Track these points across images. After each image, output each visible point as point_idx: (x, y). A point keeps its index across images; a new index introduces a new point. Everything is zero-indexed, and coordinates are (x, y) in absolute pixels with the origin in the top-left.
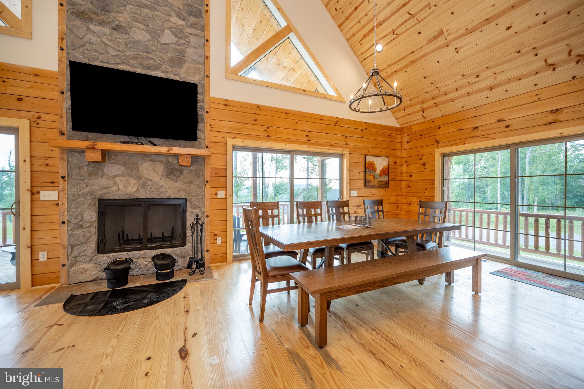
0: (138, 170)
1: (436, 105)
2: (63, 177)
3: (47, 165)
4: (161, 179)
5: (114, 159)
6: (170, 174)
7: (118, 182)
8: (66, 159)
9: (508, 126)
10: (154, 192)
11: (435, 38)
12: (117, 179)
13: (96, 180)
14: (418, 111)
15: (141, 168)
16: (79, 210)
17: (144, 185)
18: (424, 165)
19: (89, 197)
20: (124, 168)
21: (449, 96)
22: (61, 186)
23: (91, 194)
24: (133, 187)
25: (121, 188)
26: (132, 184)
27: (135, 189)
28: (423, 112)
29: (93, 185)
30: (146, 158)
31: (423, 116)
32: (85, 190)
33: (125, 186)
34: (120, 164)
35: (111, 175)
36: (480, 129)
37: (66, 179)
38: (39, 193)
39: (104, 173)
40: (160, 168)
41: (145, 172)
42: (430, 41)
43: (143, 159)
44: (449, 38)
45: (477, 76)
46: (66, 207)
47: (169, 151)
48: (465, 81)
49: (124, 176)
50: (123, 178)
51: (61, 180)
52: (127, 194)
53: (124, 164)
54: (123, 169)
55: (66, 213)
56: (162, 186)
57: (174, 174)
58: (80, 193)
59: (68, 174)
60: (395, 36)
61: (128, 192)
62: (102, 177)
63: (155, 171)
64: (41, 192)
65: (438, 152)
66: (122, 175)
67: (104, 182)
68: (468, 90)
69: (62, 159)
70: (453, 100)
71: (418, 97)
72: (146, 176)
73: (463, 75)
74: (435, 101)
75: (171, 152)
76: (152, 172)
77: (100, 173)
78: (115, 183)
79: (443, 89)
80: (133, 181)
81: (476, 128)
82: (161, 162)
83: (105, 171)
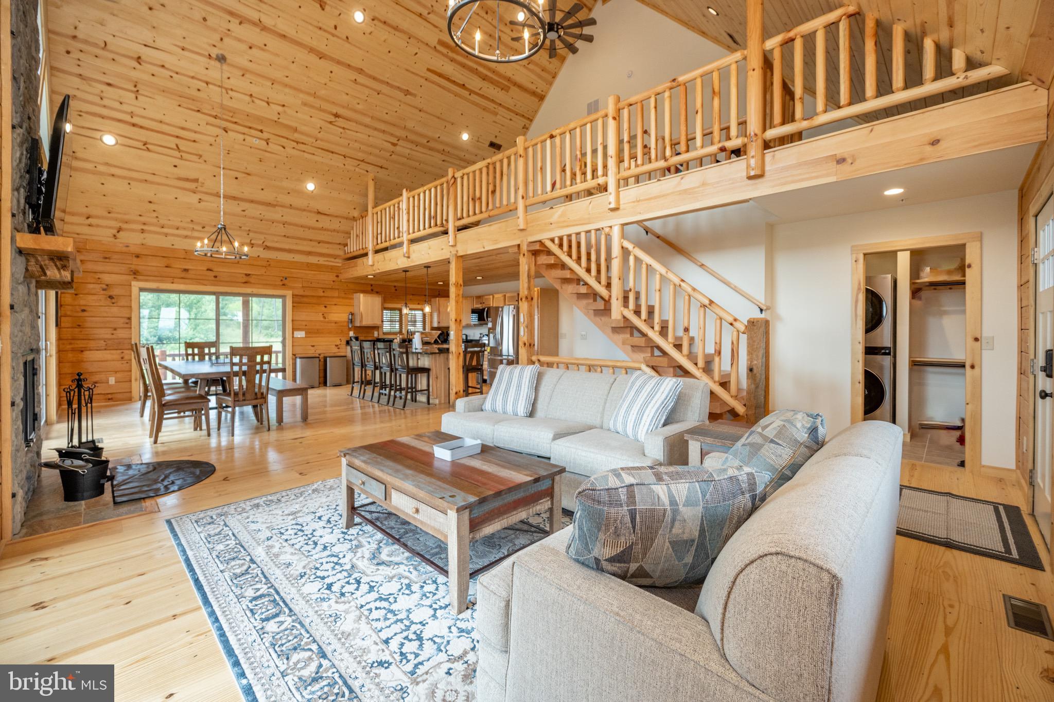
1: (143, 231)
9: (216, 277)
11: (187, 180)
14: (110, 228)
18: (111, 297)
21: (165, 230)
28: (118, 232)
31: (115, 236)
36: (190, 272)
42: (180, 179)
44: (200, 189)
45: (204, 227)
48: (191, 226)
60: (144, 148)
65: (136, 285)
68: (189, 233)
70: (166, 235)
71: (125, 214)
73: (192, 221)
74: (145, 227)
79: (162, 222)
81: (186, 270)
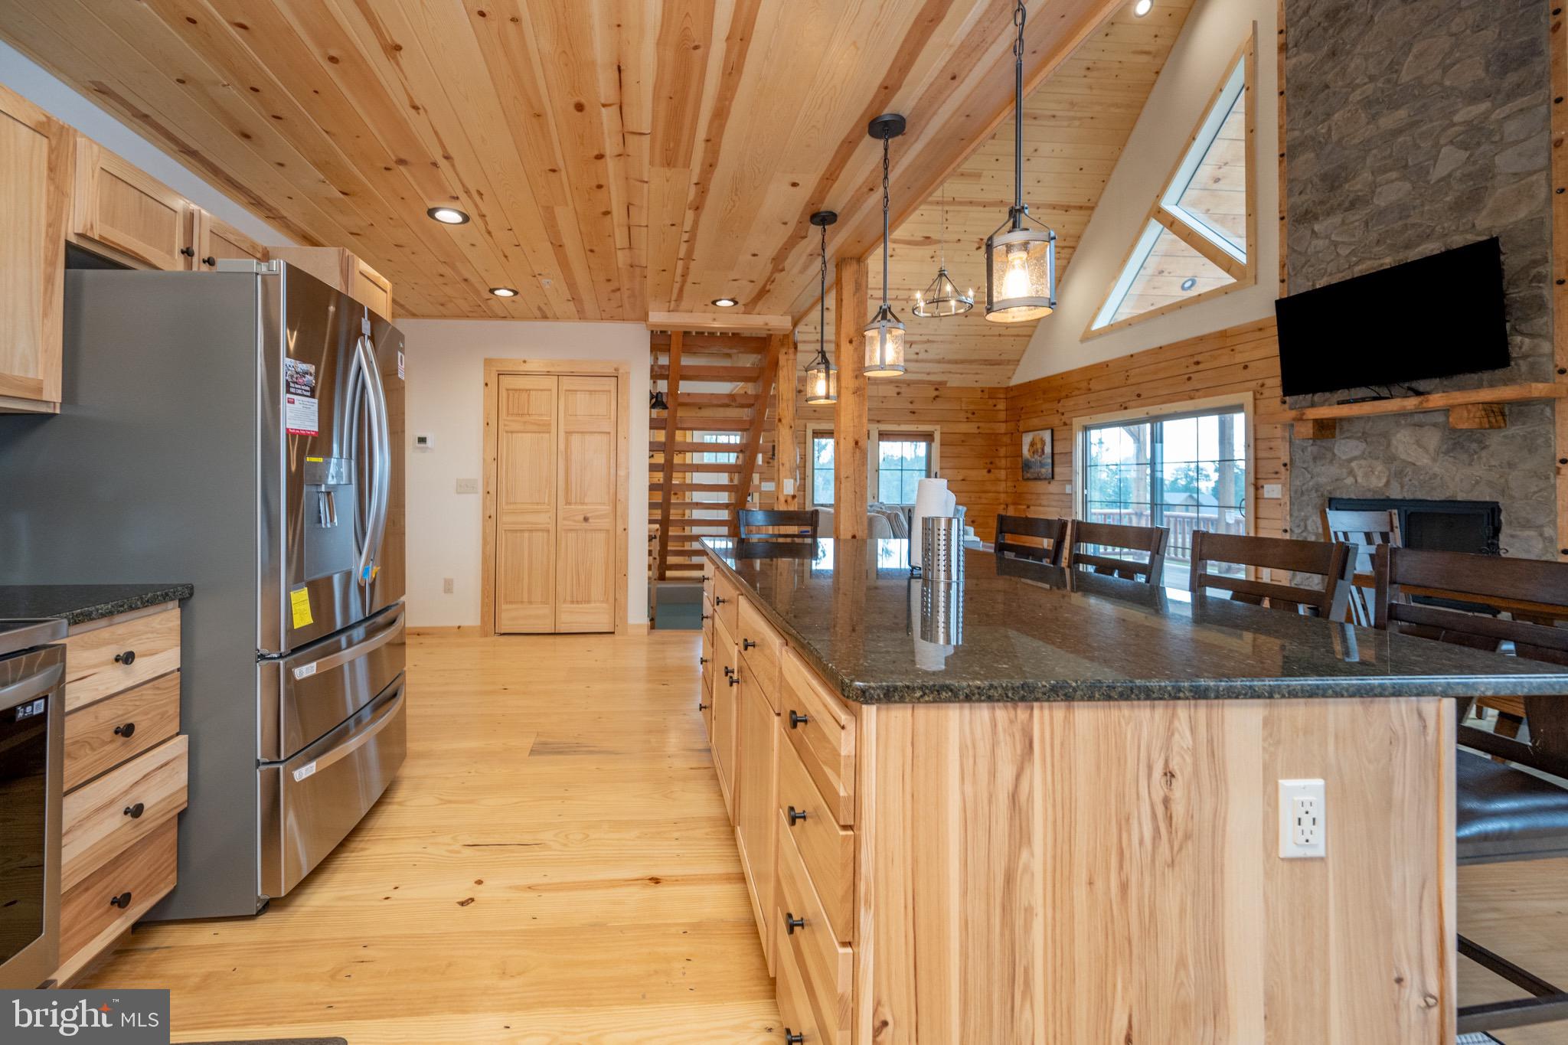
0: (1389, 445)
2: (1285, 465)
3: (1271, 448)
4: (1434, 460)
5: (1348, 430)
6: (1453, 449)
7: (1356, 470)
8: (1288, 437)
10: (1415, 486)
12: (1354, 464)
13: (1323, 468)
15: (1394, 442)
16: (1303, 514)
17: (1399, 474)
19: (1314, 495)
20: (1364, 445)
22: (1283, 477)
23: (1317, 491)
24: (1379, 478)
25: (1360, 480)
26: (1376, 473)
27: (1384, 480)
29: (1318, 475)
30: (1403, 422)
32: (1311, 483)
33: (1366, 475)
34: (1358, 438)
35: (1344, 458)
37: (1288, 467)
38: (1262, 487)
39: (1334, 455)
40: (1433, 439)
41: (1401, 448)
43: (1398, 424)
46: (1288, 508)
47: (1421, 403)
49: (1365, 459)
50: (1363, 462)
51: (1283, 469)
52: (1369, 490)
53: (1364, 437)
54: (1362, 446)
55: (1288, 517)
56: (1435, 476)
57: (1462, 447)
58: (1304, 488)
59: (1291, 460)
61: (1372, 486)
62: (1331, 462)
63: (1420, 446)
64: (1265, 486)
66: (1362, 457)
67: (1334, 470)
69: (1283, 438)
72: (1403, 456)
75: (1425, 405)
76: (1415, 446)
77: (1329, 455)
78: (1351, 473)
80: (1379, 467)
82: (1435, 425)
83: (1336, 451)
